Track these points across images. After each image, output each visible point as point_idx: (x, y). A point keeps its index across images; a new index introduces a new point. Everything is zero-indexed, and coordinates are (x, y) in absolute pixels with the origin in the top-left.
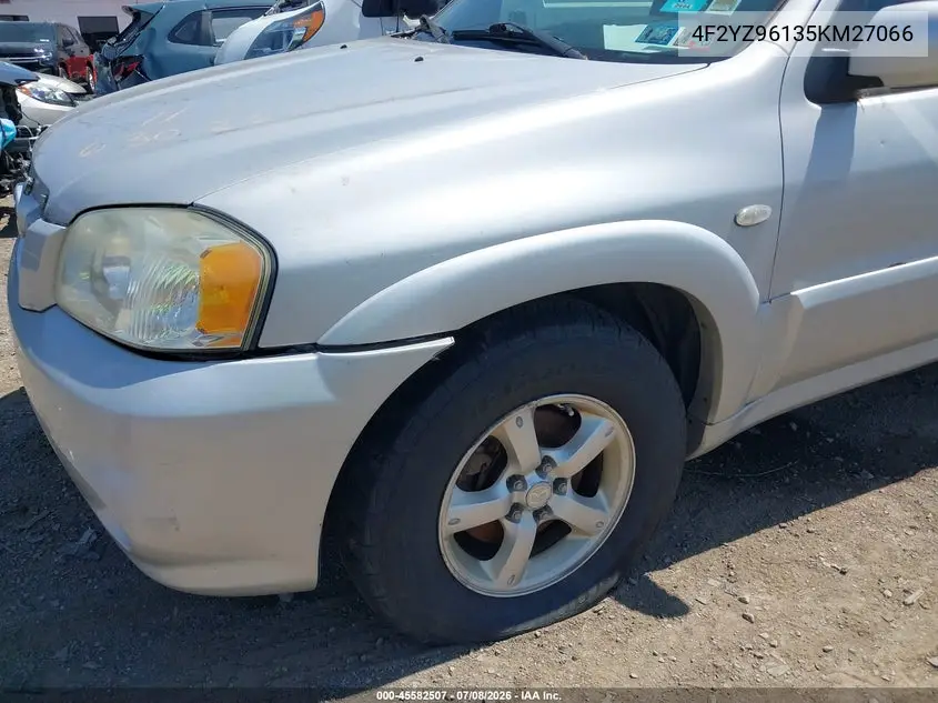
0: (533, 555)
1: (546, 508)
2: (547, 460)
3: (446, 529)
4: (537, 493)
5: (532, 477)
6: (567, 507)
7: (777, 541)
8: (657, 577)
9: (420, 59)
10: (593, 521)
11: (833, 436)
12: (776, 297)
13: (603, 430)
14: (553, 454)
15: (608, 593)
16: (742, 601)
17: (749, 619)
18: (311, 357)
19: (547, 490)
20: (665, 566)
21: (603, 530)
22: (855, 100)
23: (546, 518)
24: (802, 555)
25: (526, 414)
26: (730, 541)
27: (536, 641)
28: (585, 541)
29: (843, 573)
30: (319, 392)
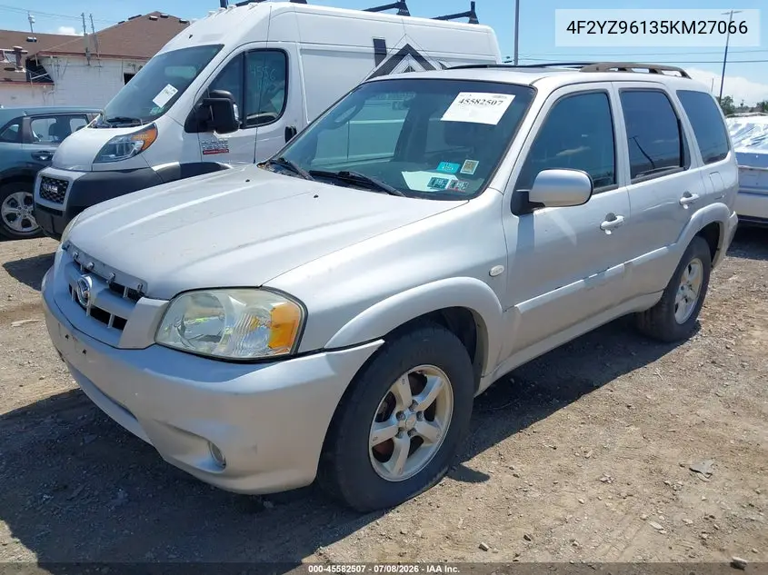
0: (408, 456)
1: (414, 429)
2: (414, 402)
3: (372, 444)
4: (410, 421)
5: (407, 412)
6: (422, 428)
7: (520, 439)
8: (465, 464)
9: (316, 196)
10: (435, 434)
11: (534, 383)
12: (509, 309)
13: (438, 383)
14: (417, 398)
15: (444, 476)
16: (512, 468)
17: (517, 476)
18: (323, 355)
19: (415, 418)
20: (469, 459)
21: (439, 439)
22: (532, 212)
23: (414, 434)
24: (533, 444)
25: (405, 377)
26: (497, 442)
27: (416, 503)
28: (431, 447)
29: (555, 449)
30: (327, 371)
